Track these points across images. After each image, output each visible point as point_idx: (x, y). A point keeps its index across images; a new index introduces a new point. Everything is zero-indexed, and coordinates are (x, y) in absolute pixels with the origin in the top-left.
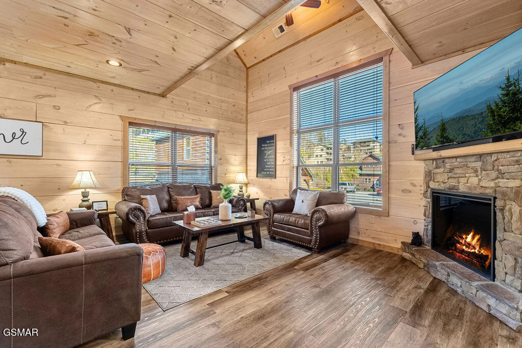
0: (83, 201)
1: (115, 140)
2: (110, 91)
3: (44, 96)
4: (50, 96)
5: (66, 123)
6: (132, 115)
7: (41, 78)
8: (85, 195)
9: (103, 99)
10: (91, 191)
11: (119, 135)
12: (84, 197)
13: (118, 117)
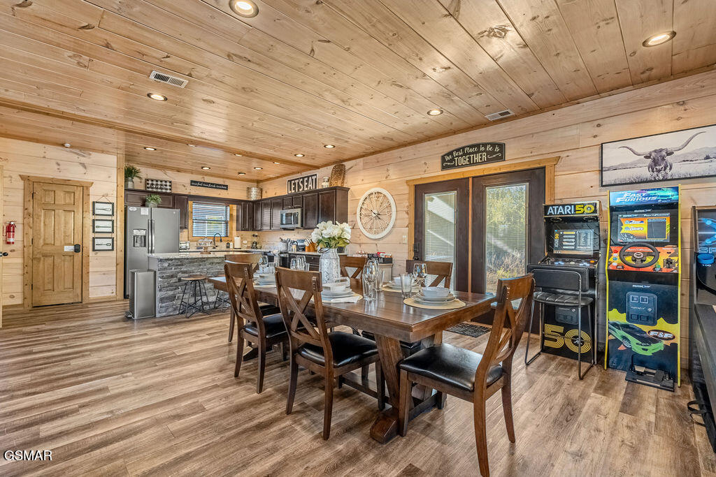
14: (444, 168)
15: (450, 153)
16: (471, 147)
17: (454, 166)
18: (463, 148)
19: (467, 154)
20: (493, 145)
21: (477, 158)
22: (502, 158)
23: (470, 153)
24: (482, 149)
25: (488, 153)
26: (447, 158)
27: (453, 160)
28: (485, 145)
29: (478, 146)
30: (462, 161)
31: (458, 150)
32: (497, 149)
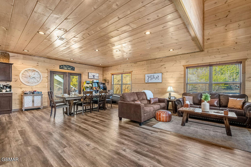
0: (169, 96)
1: (181, 75)
2: (179, 57)
3: (162, 65)
4: (164, 65)
5: (167, 72)
6: (188, 64)
7: (162, 60)
8: (170, 94)
9: (177, 61)
10: (172, 93)
11: (183, 73)
12: (170, 95)
13: (182, 66)
14: (60, 68)
15: (62, 65)
16: (68, 66)
17: (63, 69)
18: (66, 65)
19: (66, 67)
20: (73, 67)
21: (69, 69)
22: (74, 70)
23: (67, 67)
24: (70, 67)
25: (71, 68)
26: (61, 66)
27: (63, 67)
28: (71, 66)
29: (69, 66)
30: (65, 68)
31: (64, 65)
32: (73, 68)
